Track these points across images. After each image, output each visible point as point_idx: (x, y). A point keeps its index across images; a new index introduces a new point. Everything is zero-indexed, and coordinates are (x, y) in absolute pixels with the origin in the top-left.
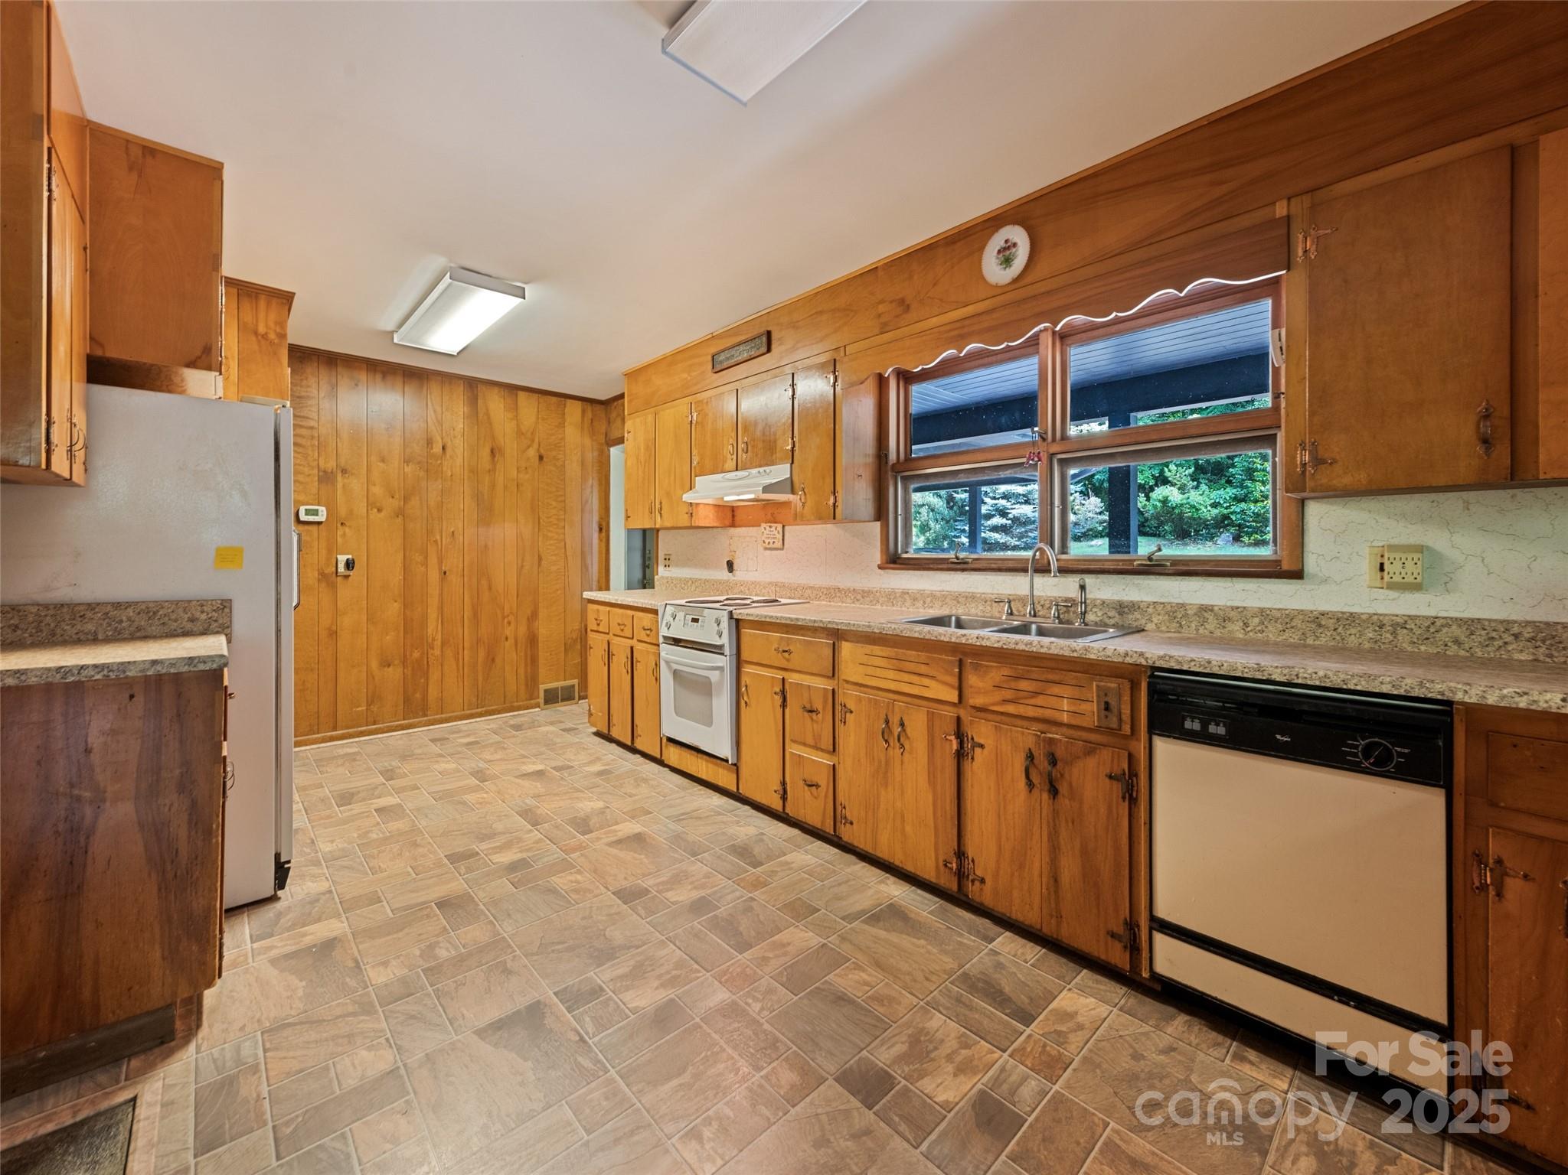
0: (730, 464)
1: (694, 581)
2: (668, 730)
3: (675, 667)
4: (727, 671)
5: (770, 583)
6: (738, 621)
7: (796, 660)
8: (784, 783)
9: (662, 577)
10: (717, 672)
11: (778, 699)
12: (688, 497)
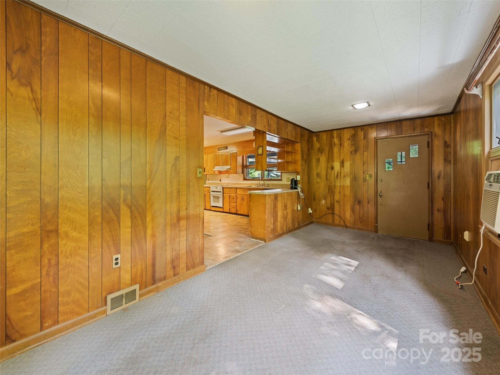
0: (221, 165)
1: (214, 183)
2: (212, 205)
3: (213, 195)
4: (222, 195)
5: (227, 183)
6: (223, 188)
7: (231, 192)
8: (230, 208)
9: (207, 183)
10: (220, 195)
11: (229, 198)
12: (214, 170)
